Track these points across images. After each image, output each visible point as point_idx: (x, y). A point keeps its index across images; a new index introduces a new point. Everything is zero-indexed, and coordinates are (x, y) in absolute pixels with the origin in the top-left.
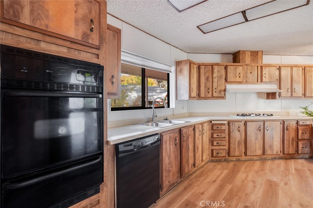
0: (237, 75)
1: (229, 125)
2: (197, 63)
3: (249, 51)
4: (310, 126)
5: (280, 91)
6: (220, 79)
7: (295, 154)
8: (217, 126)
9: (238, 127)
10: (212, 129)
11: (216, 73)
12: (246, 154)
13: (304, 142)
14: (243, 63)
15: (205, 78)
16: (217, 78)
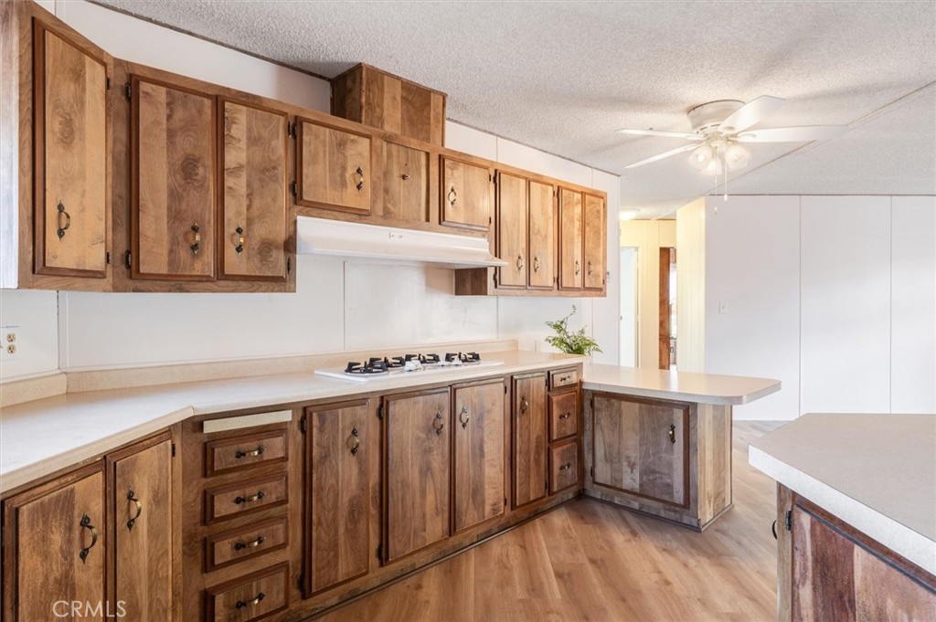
0: (348, 176)
1: (307, 425)
2: (119, 63)
3: (398, 78)
4: (577, 388)
5: (497, 262)
6: (261, 180)
7: (544, 497)
8: (234, 448)
9: (349, 433)
10: (207, 468)
11: (243, 144)
12: (383, 556)
13: (565, 447)
14: (372, 125)
15: (171, 165)
16: (249, 176)
